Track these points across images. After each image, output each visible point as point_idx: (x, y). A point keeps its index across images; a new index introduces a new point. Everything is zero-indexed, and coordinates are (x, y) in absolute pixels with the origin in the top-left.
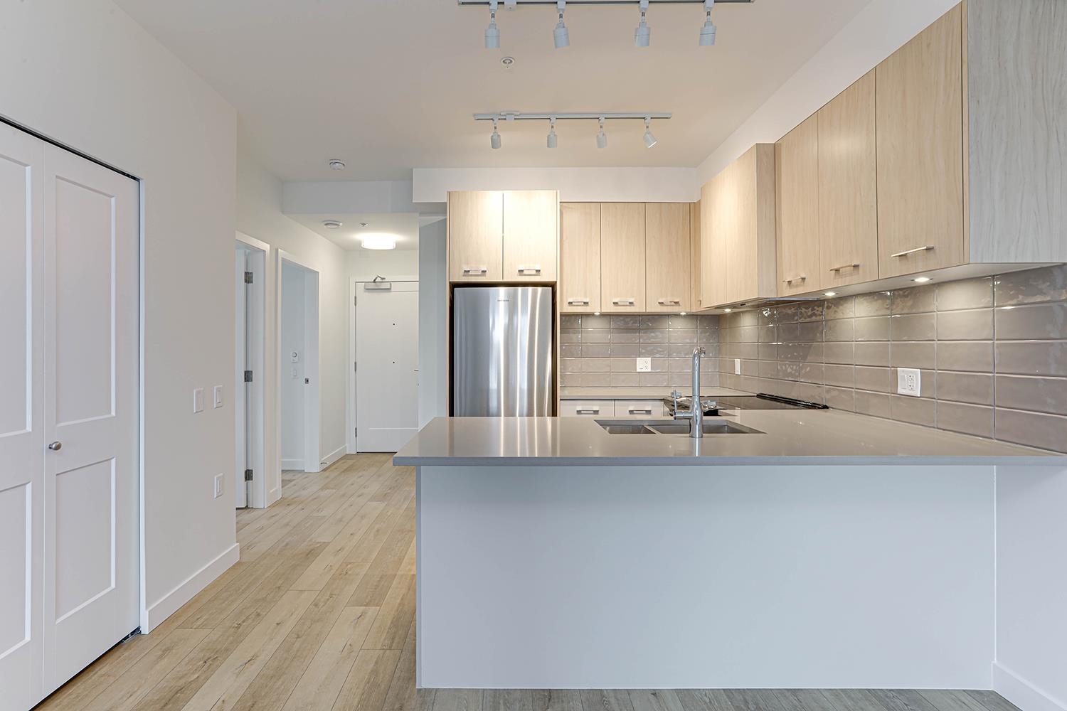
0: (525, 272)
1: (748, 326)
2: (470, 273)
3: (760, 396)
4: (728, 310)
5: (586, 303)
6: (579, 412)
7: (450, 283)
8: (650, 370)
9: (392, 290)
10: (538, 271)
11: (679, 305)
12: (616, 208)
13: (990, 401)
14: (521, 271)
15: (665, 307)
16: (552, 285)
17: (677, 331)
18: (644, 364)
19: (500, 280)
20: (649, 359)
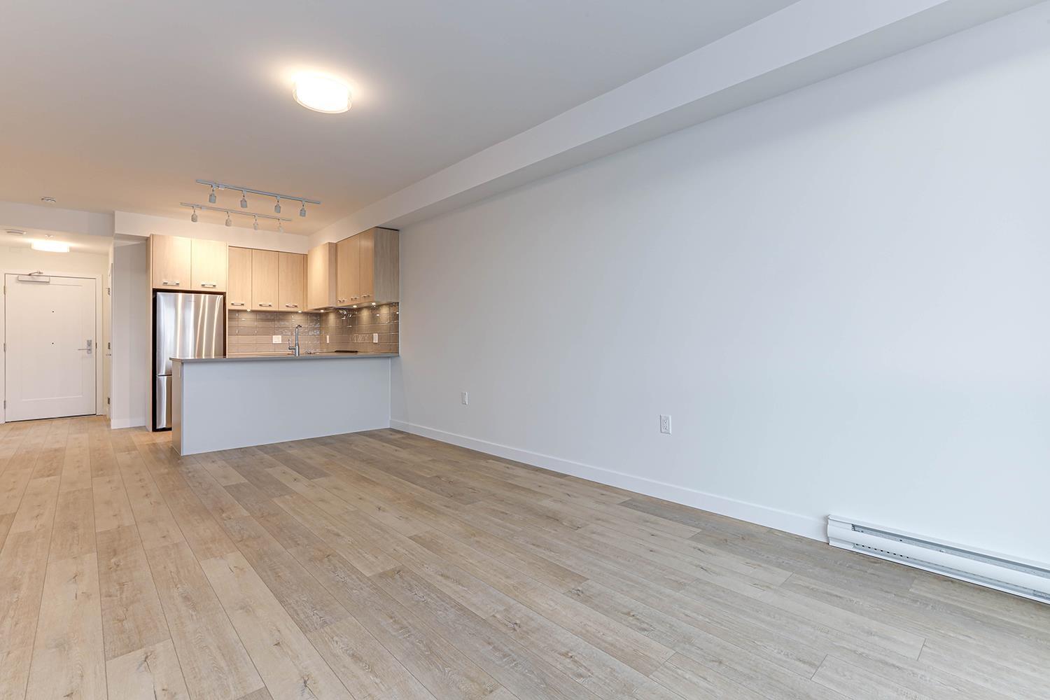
0: (205, 286)
2: (168, 284)
4: (322, 311)
5: (243, 304)
7: (153, 289)
8: (280, 342)
9: (51, 283)
10: (214, 286)
11: (297, 307)
12: (261, 253)
14: (203, 285)
15: (290, 308)
16: (223, 294)
17: (297, 321)
18: (277, 339)
19: (189, 289)
20: (280, 336)
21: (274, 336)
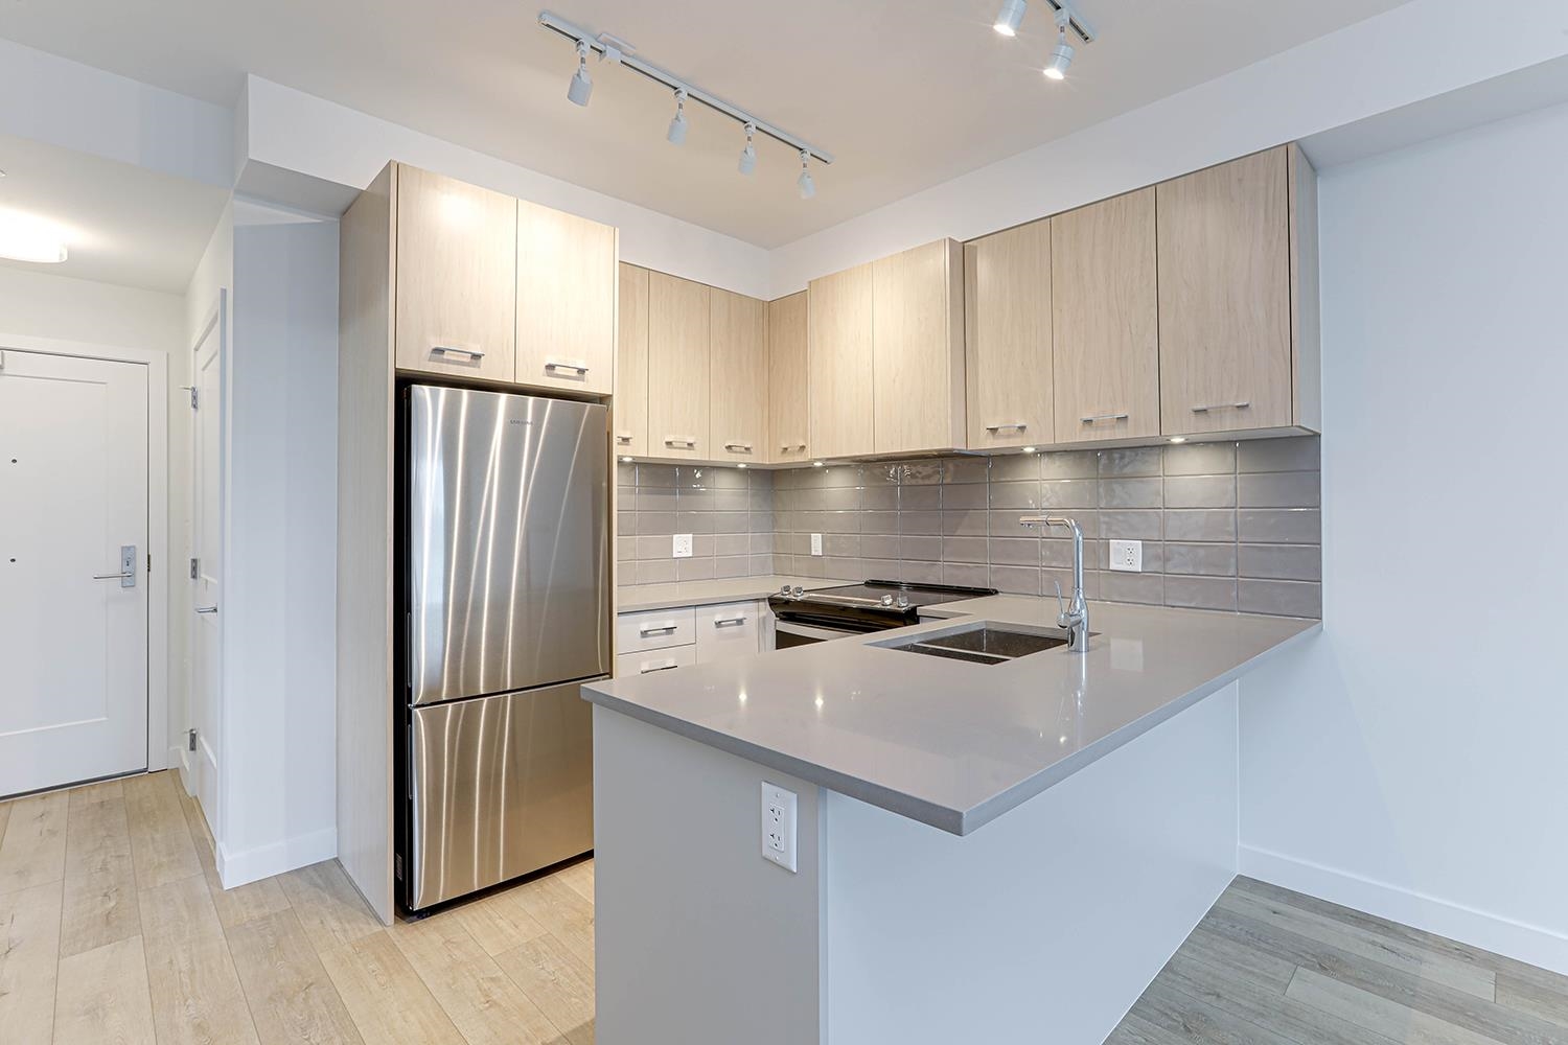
0: (558, 370)
1: (838, 489)
2: (446, 356)
3: (867, 584)
6: (644, 634)
7: (398, 370)
8: (691, 555)
10: (581, 371)
11: (750, 453)
12: (672, 285)
13: (1232, 572)
14: (550, 367)
15: (734, 454)
16: (603, 399)
17: (725, 493)
18: (683, 545)
19: (508, 379)
20: (691, 535)
21: (675, 536)
